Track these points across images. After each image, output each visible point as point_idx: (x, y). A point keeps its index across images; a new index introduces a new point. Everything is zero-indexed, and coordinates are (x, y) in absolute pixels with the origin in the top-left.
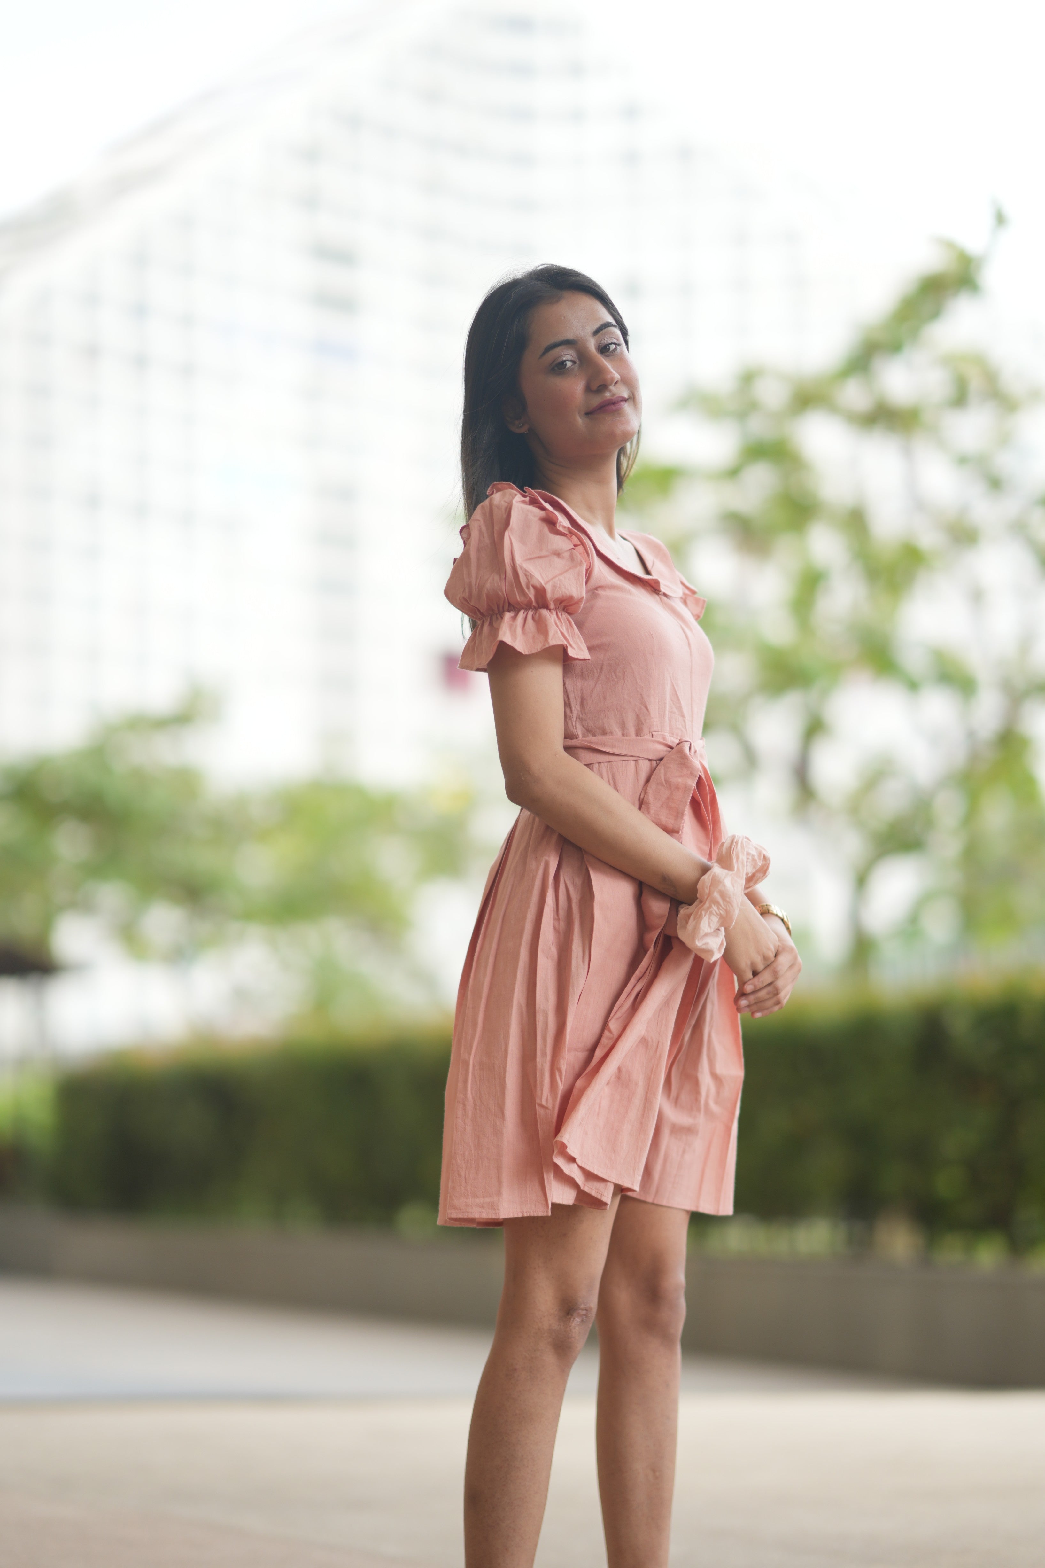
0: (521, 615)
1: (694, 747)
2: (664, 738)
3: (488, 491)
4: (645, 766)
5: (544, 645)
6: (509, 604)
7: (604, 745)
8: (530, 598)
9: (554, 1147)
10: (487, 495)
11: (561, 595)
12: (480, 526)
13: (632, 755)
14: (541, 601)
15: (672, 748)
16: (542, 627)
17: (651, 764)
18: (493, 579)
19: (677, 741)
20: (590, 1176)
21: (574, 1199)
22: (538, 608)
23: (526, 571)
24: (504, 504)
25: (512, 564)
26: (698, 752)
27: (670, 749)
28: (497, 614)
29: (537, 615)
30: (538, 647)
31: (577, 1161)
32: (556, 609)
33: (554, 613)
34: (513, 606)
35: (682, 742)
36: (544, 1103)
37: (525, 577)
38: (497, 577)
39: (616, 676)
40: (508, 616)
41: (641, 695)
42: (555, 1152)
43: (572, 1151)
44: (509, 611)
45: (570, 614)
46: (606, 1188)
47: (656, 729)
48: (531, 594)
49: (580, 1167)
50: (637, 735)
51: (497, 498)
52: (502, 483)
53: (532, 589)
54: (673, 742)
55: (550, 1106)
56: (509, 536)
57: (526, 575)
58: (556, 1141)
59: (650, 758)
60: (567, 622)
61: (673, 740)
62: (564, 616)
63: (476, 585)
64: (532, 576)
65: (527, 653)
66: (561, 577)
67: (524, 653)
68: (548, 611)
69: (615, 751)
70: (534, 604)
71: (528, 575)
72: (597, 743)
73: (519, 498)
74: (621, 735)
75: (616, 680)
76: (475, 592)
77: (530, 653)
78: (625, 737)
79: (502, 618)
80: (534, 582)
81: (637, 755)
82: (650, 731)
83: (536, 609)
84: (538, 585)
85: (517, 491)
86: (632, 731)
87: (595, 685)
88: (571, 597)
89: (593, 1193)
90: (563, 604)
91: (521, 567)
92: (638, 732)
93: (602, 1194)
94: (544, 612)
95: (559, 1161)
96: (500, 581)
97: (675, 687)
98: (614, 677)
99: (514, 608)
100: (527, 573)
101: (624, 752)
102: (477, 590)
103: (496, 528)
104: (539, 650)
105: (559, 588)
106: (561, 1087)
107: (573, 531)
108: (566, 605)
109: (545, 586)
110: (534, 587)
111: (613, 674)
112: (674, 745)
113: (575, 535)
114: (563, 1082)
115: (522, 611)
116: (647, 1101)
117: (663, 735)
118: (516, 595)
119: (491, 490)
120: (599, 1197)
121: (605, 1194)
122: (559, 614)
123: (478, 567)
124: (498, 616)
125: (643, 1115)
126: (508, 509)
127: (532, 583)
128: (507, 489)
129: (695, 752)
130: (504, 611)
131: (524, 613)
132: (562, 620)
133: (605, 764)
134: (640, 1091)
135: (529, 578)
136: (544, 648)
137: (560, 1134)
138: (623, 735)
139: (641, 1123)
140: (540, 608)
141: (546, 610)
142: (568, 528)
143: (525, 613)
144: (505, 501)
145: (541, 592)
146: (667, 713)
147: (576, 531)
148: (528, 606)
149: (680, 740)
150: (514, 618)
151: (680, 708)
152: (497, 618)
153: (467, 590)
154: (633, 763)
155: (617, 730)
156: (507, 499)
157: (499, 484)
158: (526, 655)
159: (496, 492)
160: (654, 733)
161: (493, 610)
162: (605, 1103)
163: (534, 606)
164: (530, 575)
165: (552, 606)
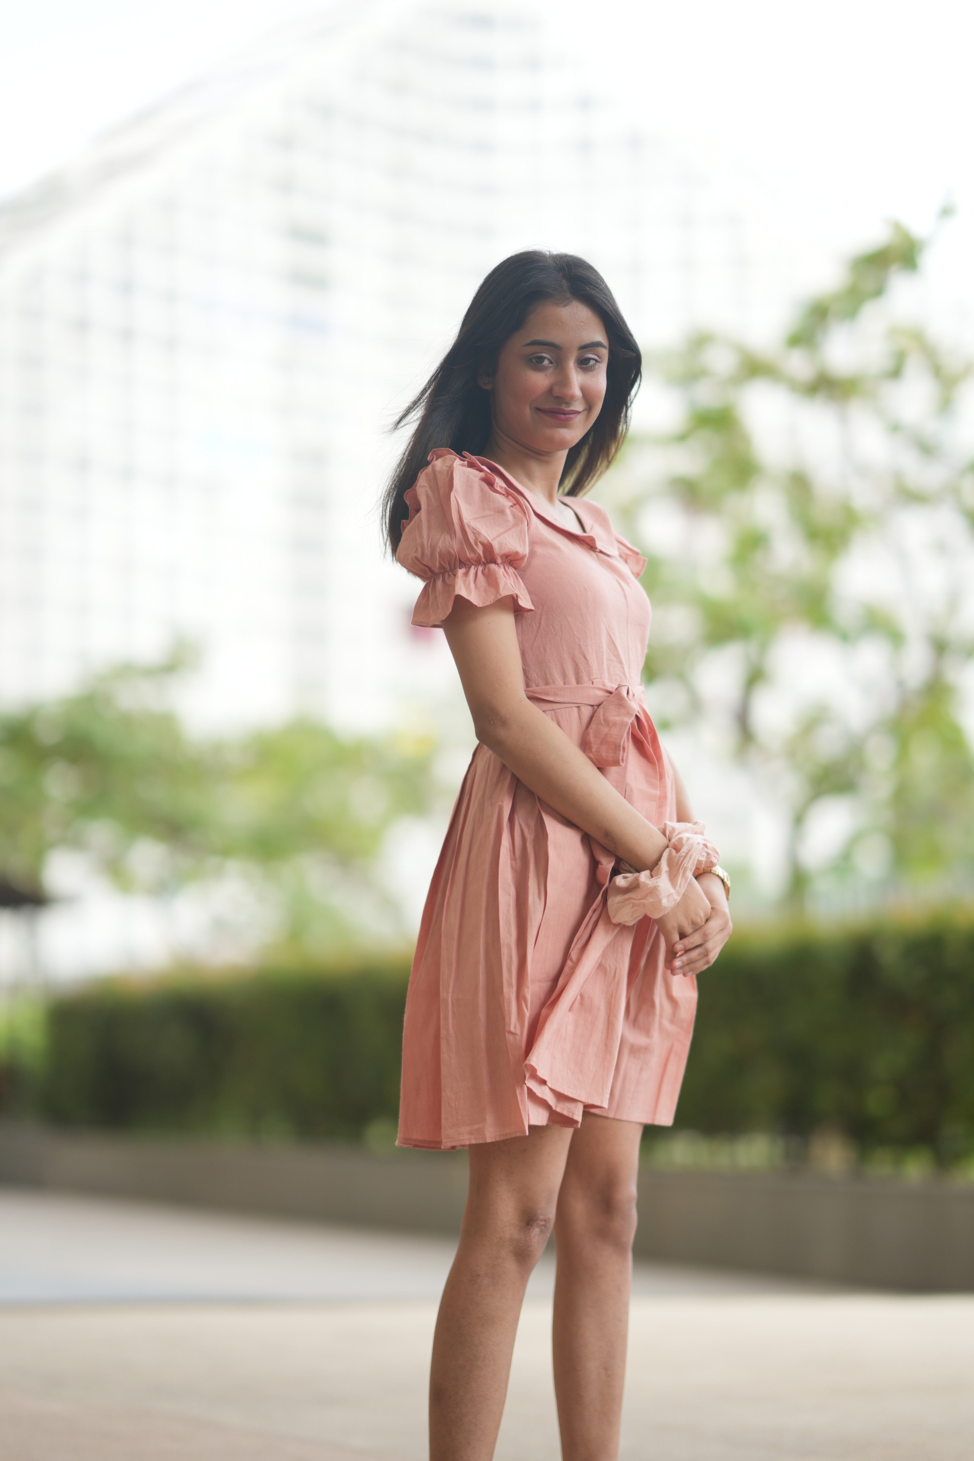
0: (472, 571)
1: (632, 691)
2: (604, 685)
3: (429, 457)
4: (587, 712)
5: (496, 597)
6: (460, 561)
7: (547, 694)
8: (479, 554)
9: (525, 1072)
10: (428, 461)
11: (508, 551)
12: (427, 492)
13: (574, 702)
14: (489, 556)
15: (611, 693)
16: (492, 581)
17: (594, 709)
18: (445, 539)
19: (616, 686)
20: (560, 1097)
21: (547, 1120)
22: (486, 564)
23: (473, 528)
24: (445, 468)
25: (460, 523)
26: (636, 695)
27: (608, 694)
28: (448, 572)
29: (487, 569)
30: (491, 599)
31: (548, 1083)
32: (503, 563)
33: (502, 567)
34: (463, 563)
35: (621, 686)
36: (512, 1029)
37: (473, 535)
38: (448, 537)
39: (554, 629)
40: (461, 572)
41: (579, 645)
42: (527, 1076)
43: (541, 1073)
44: (461, 568)
45: (515, 569)
46: (576, 1107)
47: (595, 676)
48: (480, 550)
49: (551, 1089)
50: (578, 682)
51: (439, 464)
52: (441, 450)
53: (480, 545)
54: (613, 688)
55: (518, 1032)
56: (455, 497)
57: (474, 533)
58: (526, 1065)
59: (592, 704)
60: (514, 575)
61: (612, 686)
62: (511, 570)
63: (428, 544)
64: (479, 533)
65: (481, 606)
66: (506, 535)
67: (478, 606)
68: (496, 565)
69: (558, 699)
70: (483, 559)
71: (477, 534)
72: (541, 693)
73: (458, 462)
74: (563, 684)
75: (554, 632)
76: (428, 552)
77: (484, 605)
78: (567, 686)
79: (455, 575)
80: (482, 539)
81: (578, 702)
82: (589, 679)
83: (485, 565)
84: (486, 542)
85: (455, 456)
86: (573, 679)
87: (535, 639)
88: (517, 553)
89: (565, 1113)
90: (509, 558)
91: (469, 526)
92: (578, 681)
93: (573, 1113)
94: (493, 566)
95: (531, 1084)
96: (451, 539)
97: (612, 636)
98: (553, 630)
99: (464, 563)
100: (475, 531)
101: (567, 700)
102: (429, 549)
103: (441, 492)
104: (492, 602)
105: (506, 544)
106: (528, 1014)
107: (510, 491)
108: (512, 560)
109: (491, 542)
110: (482, 544)
111: (551, 627)
112: (613, 690)
113: (511, 496)
114: (529, 1011)
115: (473, 567)
116: (610, 1025)
117: (602, 681)
118: (466, 551)
119: (431, 456)
120: (571, 1116)
121: (576, 1113)
122: (507, 568)
123: (429, 528)
124: (450, 573)
125: (607, 1038)
126: (450, 473)
127: (479, 540)
128: (446, 455)
129: (634, 695)
130: (455, 568)
131: (474, 569)
132: (510, 574)
133: (550, 712)
134: (602, 1015)
135: (477, 536)
136: (496, 599)
137: (528, 1058)
138: (565, 684)
139: (606, 1045)
140: (489, 563)
141: (494, 565)
142: (505, 488)
143: (476, 569)
144: (446, 466)
145: (488, 548)
146: (605, 661)
147: (512, 491)
148: (478, 562)
149: (618, 685)
150: (466, 574)
151: (618, 656)
152: (449, 575)
153: (419, 550)
154: (576, 709)
155: (559, 679)
156: (448, 464)
157: (439, 450)
158: (480, 608)
159: (436, 459)
160: (594, 681)
161: (444, 568)
162: (571, 1028)
163: (483, 562)
164: (477, 533)
165: (499, 561)
